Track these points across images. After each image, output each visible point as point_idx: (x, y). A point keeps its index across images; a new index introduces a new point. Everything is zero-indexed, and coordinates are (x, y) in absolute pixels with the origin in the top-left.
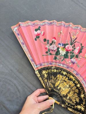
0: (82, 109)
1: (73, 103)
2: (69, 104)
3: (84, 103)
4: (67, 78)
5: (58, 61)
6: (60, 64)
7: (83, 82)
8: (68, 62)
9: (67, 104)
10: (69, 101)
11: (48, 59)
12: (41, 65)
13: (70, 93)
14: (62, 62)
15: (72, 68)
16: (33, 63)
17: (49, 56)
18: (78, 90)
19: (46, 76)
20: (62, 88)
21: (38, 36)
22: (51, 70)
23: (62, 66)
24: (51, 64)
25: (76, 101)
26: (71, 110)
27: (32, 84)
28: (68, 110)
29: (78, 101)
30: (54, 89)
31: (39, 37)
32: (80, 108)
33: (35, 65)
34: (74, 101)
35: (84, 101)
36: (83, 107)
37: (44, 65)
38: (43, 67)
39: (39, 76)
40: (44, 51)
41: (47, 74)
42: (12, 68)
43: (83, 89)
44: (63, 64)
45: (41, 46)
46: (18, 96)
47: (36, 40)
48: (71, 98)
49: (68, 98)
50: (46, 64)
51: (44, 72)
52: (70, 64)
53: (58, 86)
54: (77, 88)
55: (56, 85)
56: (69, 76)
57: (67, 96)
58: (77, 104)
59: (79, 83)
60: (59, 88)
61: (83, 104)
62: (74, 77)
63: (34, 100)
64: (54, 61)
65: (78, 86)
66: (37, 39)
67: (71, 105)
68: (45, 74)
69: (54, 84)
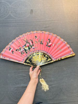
11: (24, 56)
12: (24, 60)
15: (35, 51)
16: (20, 62)
17: (24, 54)
21: (12, 51)
22: (29, 58)
24: (27, 56)
31: (13, 51)
39: (26, 64)
40: (20, 54)
43: (44, 53)
44: (31, 52)
45: (17, 54)
47: (13, 53)
50: (25, 58)
52: (33, 50)
53: (36, 61)
54: (43, 55)
62: (38, 53)
64: (27, 54)
68: (28, 61)
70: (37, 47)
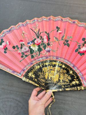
0: (77, 83)
1: (67, 82)
2: (64, 86)
3: (76, 77)
4: (51, 66)
5: (36, 58)
6: (39, 59)
7: (65, 62)
8: (44, 54)
9: (63, 86)
10: (63, 83)
11: (27, 62)
12: (24, 71)
13: (61, 77)
14: (40, 56)
15: (50, 56)
16: (16, 73)
17: (26, 58)
18: (65, 70)
19: (33, 76)
20: (52, 77)
21: (5, 48)
22: (34, 69)
23: (42, 59)
24: (32, 64)
25: (69, 80)
26: (69, 89)
27: (26, 89)
28: (67, 91)
29: (70, 78)
30: (47, 82)
31: (7, 49)
32: (75, 83)
33: (18, 74)
34: (67, 80)
35: (75, 75)
36: (77, 81)
37: (26, 69)
38: (26, 71)
39: (27, 80)
40: (19, 57)
41: (33, 74)
42: (3, 87)
43: (68, 67)
44: (42, 57)
45: (13, 55)
46: (22, 106)
47: (5, 52)
48: (64, 80)
49: (61, 81)
50: (27, 67)
51: (30, 74)
52: (47, 54)
53: (48, 78)
54: (64, 69)
55: (46, 78)
56: (52, 63)
57: (59, 80)
58: (71, 81)
59: (62, 64)
60: (49, 78)
61: (75, 79)
62: (56, 62)
63: (35, 100)
64: (33, 59)
65: (64, 66)
66: (7, 51)
67: (67, 85)
68: (32, 75)
69: (44, 78)
70: (55, 50)
